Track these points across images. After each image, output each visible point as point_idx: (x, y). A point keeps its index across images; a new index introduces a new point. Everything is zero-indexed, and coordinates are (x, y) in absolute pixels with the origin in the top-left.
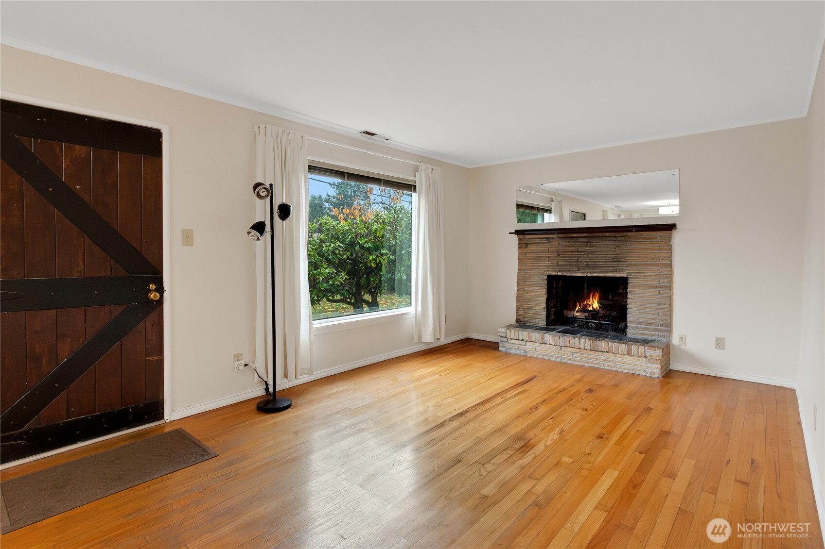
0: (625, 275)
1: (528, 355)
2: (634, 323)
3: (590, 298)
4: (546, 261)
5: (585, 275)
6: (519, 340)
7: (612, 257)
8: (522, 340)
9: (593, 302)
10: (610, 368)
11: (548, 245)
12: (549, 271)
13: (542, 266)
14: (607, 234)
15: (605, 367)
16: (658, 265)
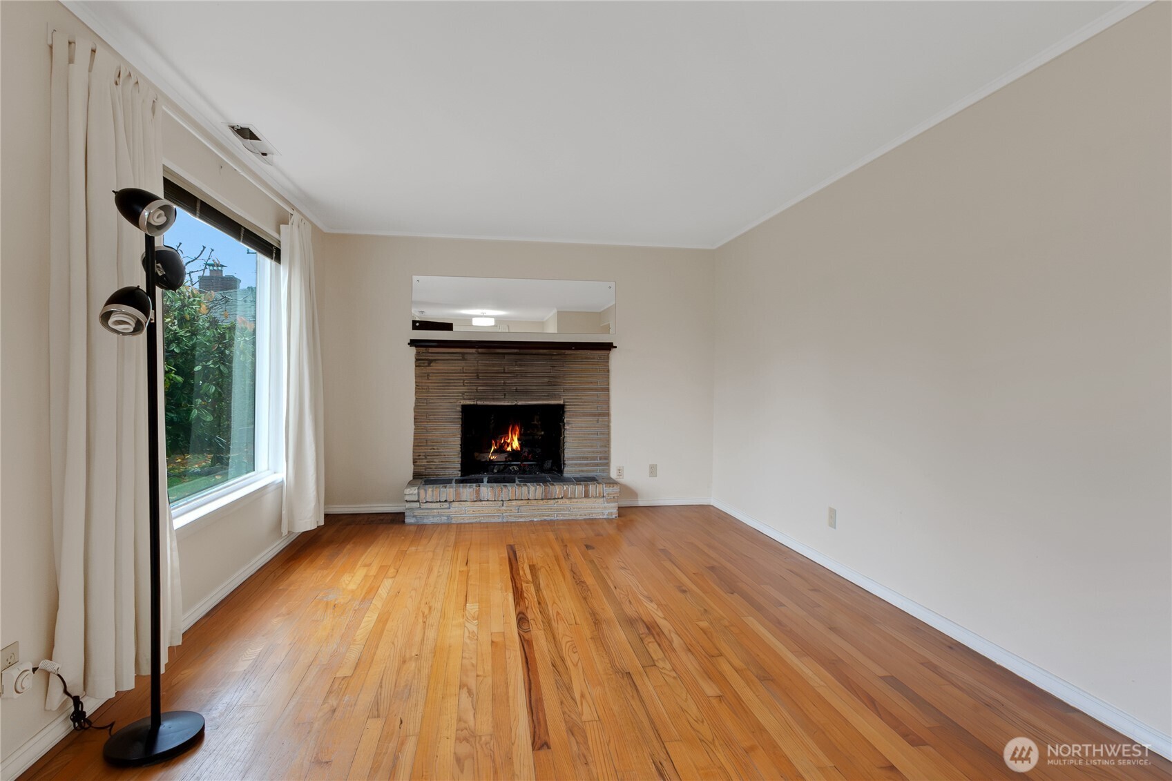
0: (561, 402)
1: (453, 521)
2: (572, 459)
3: (508, 434)
4: (460, 386)
5: (514, 404)
6: (440, 502)
7: (546, 380)
8: (446, 501)
9: (512, 440)
10: (565, 518)
11: (463, 363)
12: (464, 399)
13: (453, 393)
14: (541, 351)
15: (558, 518)
16: (596, 390)
